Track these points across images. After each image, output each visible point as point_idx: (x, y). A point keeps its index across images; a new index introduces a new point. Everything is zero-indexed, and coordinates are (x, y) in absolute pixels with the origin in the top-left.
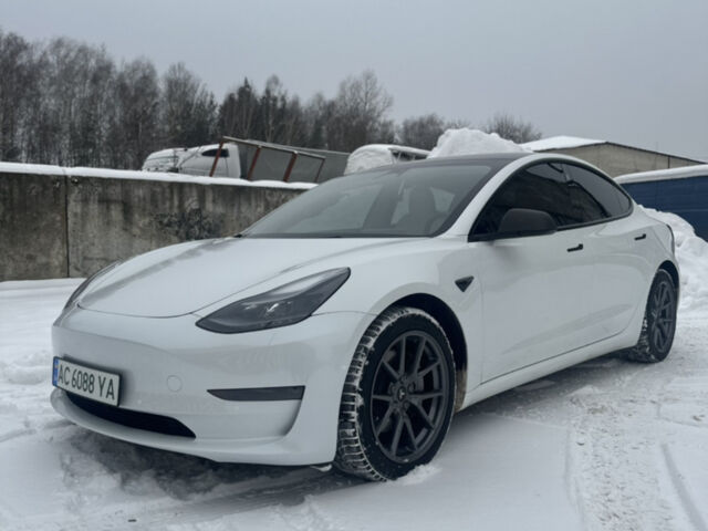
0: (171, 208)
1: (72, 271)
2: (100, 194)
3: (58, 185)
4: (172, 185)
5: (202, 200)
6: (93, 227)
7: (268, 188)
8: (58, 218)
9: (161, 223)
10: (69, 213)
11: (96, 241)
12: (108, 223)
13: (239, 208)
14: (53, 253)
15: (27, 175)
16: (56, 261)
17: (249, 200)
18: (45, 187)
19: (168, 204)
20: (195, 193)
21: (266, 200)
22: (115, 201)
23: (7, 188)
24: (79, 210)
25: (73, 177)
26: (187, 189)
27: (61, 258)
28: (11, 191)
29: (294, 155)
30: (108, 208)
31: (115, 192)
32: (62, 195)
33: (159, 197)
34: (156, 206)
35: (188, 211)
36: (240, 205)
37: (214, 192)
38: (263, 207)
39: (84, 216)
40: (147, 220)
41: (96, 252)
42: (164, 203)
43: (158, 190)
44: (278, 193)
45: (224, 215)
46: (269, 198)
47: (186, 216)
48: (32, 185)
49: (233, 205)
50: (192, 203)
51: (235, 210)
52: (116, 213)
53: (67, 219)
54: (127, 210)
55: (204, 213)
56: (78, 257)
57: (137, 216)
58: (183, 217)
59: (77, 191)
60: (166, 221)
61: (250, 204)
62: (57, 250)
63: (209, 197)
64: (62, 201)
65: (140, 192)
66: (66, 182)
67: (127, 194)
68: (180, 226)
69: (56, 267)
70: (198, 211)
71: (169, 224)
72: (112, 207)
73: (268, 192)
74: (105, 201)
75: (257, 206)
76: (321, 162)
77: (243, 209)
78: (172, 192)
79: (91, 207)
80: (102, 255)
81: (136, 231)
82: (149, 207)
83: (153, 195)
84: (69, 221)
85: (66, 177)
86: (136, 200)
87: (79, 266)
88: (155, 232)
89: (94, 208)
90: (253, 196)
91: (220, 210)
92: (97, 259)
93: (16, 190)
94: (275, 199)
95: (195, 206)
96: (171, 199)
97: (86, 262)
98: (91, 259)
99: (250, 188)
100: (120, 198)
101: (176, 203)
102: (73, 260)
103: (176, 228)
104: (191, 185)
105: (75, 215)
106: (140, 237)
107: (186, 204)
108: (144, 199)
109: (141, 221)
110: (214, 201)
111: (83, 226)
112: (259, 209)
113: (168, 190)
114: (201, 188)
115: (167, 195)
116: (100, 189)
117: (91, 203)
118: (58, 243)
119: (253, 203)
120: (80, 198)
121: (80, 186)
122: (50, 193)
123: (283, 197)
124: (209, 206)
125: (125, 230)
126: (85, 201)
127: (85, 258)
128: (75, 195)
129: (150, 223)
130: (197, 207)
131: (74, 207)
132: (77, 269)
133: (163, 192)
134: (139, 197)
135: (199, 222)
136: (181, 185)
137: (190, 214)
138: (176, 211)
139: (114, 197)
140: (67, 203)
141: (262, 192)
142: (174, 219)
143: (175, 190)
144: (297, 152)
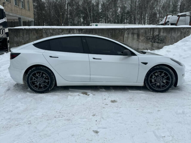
0: (150, 35)
2: (132, 32)
3: (122, 30)
4: (151, 29)
5: (159, 32)
6: (130, 40)
7: (182, 28)
8: (122, 38)
9: (147, 39)
10: (125, 37)
12: (133, 39)
13: (171, 34)
15: (116, 29)
18: (120, 31)
19: (149, 34)
20: (157, 30)
21: (181, 32)
22: (136, 34)
24: (127, 36)
25: (126, 28)
26: (155, 29)
28: (113, 32)
30: (134, 36)
31: (136, 31)
32: (123, 33)
33: (147, 32)
34: (146, 34)
35: (155, 35)
37: (163, 30)
38: (180, 33)
39: (128, 37)
40: (143, 38)
42: (148, 33)
43: (147, 30)
44: (186, 29)
45: (166, 36)
46: (182, 31)
48: (117, 31)
49: (169, 33)
50: (156, 33)
51: (170, 35)
52: (135, 36)
54: (138, 36)
55: (160, 36)
57: (141, 37)
58: (153, 37)
60: (148, 38)
61: (175, 33)
63: (162, 31)
65: (142, 31)
66: (124, 30)
67: (138, 32)
68: (152, 39)
70: (158, 35)
71: (149, 39)
72: (135, 35)
74: (133, 34)
75: (178, 33)
77: (173, 34)
78: (151, 31)
79: (129, 35)
81: (140, 41)
82: (144, 35)
83: (145, 32)
84: (125, 39)
85: (124, 28)
86: (141, 33)
88: (145, 41)
89: (130, 35)
90: (176, 30)
91: (165, 34)
93: (114, 32)
94: (185, 31)
95: (157, 34)
96: (150, 32)
99: (176, 28)
100: (137, 33)
101: (152, 33)
103: (151, 40)
104: (156, 28)
105: (126, 37)
108: (143, 33)
109: (142, 38)
110: (163, 32)
111: (127, 40)
112: (178, 34)
113: (150, 30)
114: (159, 29)
115: (149, 31)
119: (176, 33)
121: (127, 30)
122: (121, 32)
123: (188, 30)
124: (162, 34)
125: (137, 40)
126: (128, 34)
128: (126, 32)
129: (144, 39)
130: (158, 34)
131: (126, 35)
134: (142, 32)
135: (158, 38)
136: (154, 29)
138: (151, 35)
139: (135, 33)
140: (124, 34)
141: (180, 29)
142: (151, 37)
143: (152, 30)
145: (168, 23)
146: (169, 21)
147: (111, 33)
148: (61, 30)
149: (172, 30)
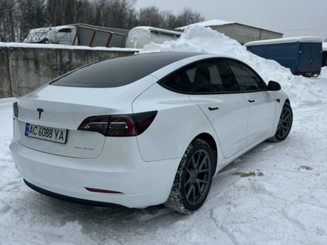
0: (56, 62)
1: (14, 94)
2: (23, 56)
3: (3, 51)
4: (57, 50)
5: (70, 57)
6: (21, 72)
7: (100, 51)
8: (5, 68)
9: (52, 69)
10: (10, 66)
11: (23, 79)
12: (28, 70)
14: (4, 85)
16: (6, 89)
17: (92, 56)
19: (55, 60)
20: (67, 54)
21: (100, 56)
22: (31, 59)
24: (14, 64)
25: (10, 47)
26: (63, 52)
27: (8, 88)
29: (111, 34)
30: (28, 62)
31: (30, 55)
32: (5, 57)
33: (51, 56)
34: (50, 61)
35: (64, 63)
36: (88, 59)
37: (76, 53)
38: (98, 59)
39: (17, 66)
40: (46, 68)
41: (24, 84)
42: (53, 59)
43: (50, 53)
44: (105, 53)
45: (81, 64)
46: (101, 56)
47: (64, 65)
49: (85, 59)
50: (66, 59)
52: (32, 65)
53: (9, 69)
54: (36, 63)
55: (72, 64)
56: (15, 87)
57: (41, 66)
58: (62, 65)
59: (12, 54)
60: (54, 68)
62: (5, 84)
63: (74, 55)
64: (6, 60)
65: (42, 54)
66: (7, 51)
67: (36, 55)
68: (61, 70)
69: (6, 92)
70: (69, 63)
71: (56, 70)
72: (30, 62)
73: (100, 52)
74: (26, 59)
75: (96, 60)
76: (123, 37)
77: (89, 61)
78: (56, 54)
79: (20, 62)
80: (26, 86)
81: (41, 73)
82: (47, 61)
83: (48, 56)
84: (10, 70)
85: (6, 48)
86: (40, 58)
87: (16, 91)
88: (50, 74)
89: (21, 63)
90: (93, 55)
91: (79, 62)
92: (25, 88)
94: (104, 56)
95: (67, 60)
96: (56, 57)
97: (20, 89)
98: (22, 88)
99: (92, 51)
100: (33, 57)
101: (59, 59)
102: (13, 88)
103: (60, 71)
104: (65, 50)
105: (13, 66)
106: (43, 76)
107: (64, 59)
108: (44, 57)
109: (43, 68)
110: (76, 58)
111: (17, 71)
113: (54, 53)
114: (70, 51)
115: (55, 55)
116: (23, 53)
117: (20, 60)
118: (6, 80)
120: (14, 57)
121: (14, 52)
123: (107, 55)
124: (74, 60)
125: (36, 73)
126: (17, 59)
127: (19, 87)
128: (12, 56)
129: (47, 69)
130: (69, 60)
131: (12, 63)
132: (16, 93)
133: (53, 54)
134: (42, 56)
135: (69, 68)
136: (61, 50)
137: (65, 64)
138: (59, 63)
139: (30, 57)
140: (8, 61)
141: (98, 53)
142: (58, 67)
143: (58, 53)
144: (112, 33)
149: (87, 55)
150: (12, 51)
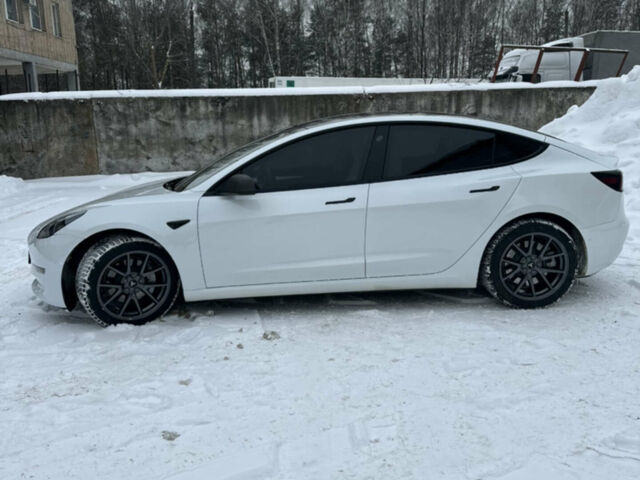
2: (389, 107)
3: (359, 101)
4: (450, 94)
5: (478, 104)
7: (551, 89)
13: (517, 111)
15: (337, 96)
17: (528, 102)
18: (349, 104)
20: (472, 100)
21: (548, 101)
23: (323, 106)
25: (370, 94)
26: (464, 97)
28: (326, 108)
29: (587, 53)
31: (402, 104)
33: (439, 105)
36: (518, 106)
37: (491, 97)
38: (544, 106)
42: (443, 110)
44: (563, 94)
45: (500, 117)
46: (552, 99)
48: (340, 103)
49: (510, 108)
50: (469, 108)
51: (513, 112)
59: (372, 105)
61: (530, 106)
63: (486, 101)
65: (423, 102)
66: (365, 99)
67: (411, 104)
70: (475, 115)
73: (551, 93)
75: (537, 107)
76: (623, 56)
77: (522, 111)
78: (450, 101)
83: (434, 104)
85: (364, 95)
86: (418, 108)
90: (533, 97)
91: (496, 112)
93: (329, 107)
94: (560, 99)
95: (471, 110)
96: (450, 106)
99: (531, 90)
101: (454, 109)
104: (468, 92)
107: (463, 109)
108: (426, 108)
110: (491, 105)
112: (539, 111)
113: (446, 99)
114: (478, 94)
115: (446, 103)
116: (389, 103)
119: (534, 104)
121: (374, 101)
122: (353, 108)
123: (570, 96)
124: (486, 110)
130: (474, 111)
133: (443, 101)
134: (421, 106)
136: (459, 94)
139: (401, 108)
141: (545, 93)
143: (453, 99)
144: (588, 49)
145: (514, 74)
146: (518, 65)
147: (321, 109)
148: (152, 103)
149: (518, 98)
150: (371, 100)
